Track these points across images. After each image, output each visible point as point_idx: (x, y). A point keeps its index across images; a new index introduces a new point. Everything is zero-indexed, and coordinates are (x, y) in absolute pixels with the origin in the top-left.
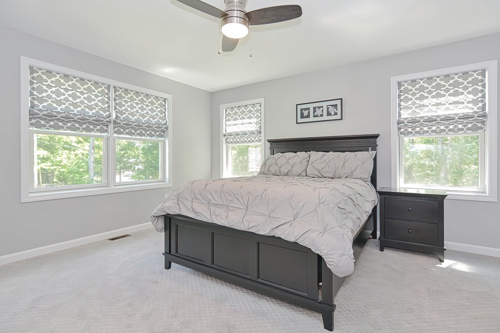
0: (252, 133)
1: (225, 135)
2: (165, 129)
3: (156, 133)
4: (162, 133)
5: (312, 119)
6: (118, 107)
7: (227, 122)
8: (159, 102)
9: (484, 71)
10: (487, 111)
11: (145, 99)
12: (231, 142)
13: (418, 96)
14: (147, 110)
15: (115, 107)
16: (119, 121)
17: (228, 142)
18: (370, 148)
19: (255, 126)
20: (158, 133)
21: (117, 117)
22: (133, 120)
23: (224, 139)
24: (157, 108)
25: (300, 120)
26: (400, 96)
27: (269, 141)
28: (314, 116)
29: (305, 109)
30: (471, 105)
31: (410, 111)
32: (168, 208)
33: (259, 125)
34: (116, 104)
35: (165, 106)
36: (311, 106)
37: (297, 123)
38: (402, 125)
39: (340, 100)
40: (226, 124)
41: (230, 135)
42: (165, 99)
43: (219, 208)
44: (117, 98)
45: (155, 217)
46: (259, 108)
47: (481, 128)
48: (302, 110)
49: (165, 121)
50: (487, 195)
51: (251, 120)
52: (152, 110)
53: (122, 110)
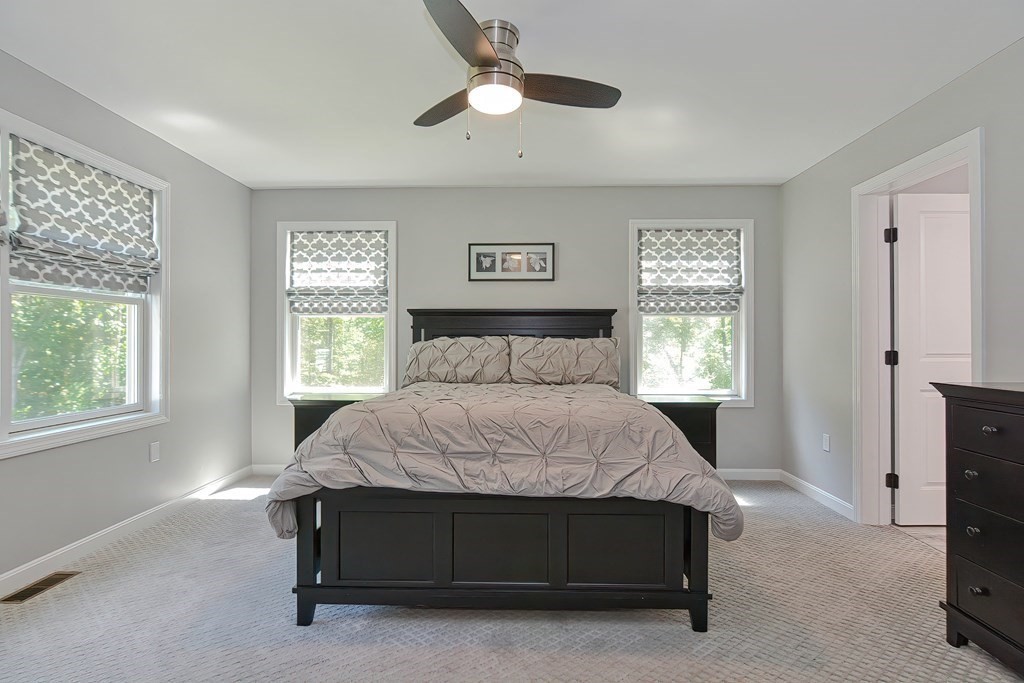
0: (366, 292)
1: (289, 295)
2: (151, 272)
3: (125, 280)
4: (142, 282)
5: (498, 274)
6: (23, 198)
7: (295, 264)
8: (136, 198)
9: (739, 231)
10: (743, 285)
11: (100, 185)
12: (306, 310)
13: (664, 253)
14: (107, 216)
15: (16, 197)
16: (31, 241)
17: (296, 310)
18: (601, 331)
19: (373, 277)
20: (131, 280)
21: (23, 228)
22: (70, 241)
23: (287, 301)
24: (131, 212)
25: (475, 275)
26: (640, 251)
27: (411, 312)
28: (503, 270)
29: (486, 256)
30: (726, 276)
31: (654, 276)
32: (326, 475)
33: (382, 277)
34: (19, 187)
35: (150, 209)
36: (498, 251)
37: (470, 280)
38: (644, 296)
39: (551, 247)
40: (292, 267)
41: (307, 293)
42: (150, 190)
43: (474, 460)
44: (22, 171)
45: (278, 504)
46: (383, 241)
47: (735, 308)
48: (479, 255)
49: (152, 250)
50: (743, 398)
51: (363, 265)
52: (120, 219)
53: (39, 208)
